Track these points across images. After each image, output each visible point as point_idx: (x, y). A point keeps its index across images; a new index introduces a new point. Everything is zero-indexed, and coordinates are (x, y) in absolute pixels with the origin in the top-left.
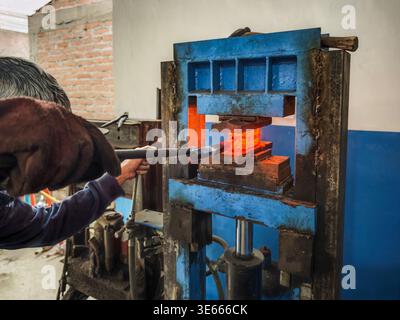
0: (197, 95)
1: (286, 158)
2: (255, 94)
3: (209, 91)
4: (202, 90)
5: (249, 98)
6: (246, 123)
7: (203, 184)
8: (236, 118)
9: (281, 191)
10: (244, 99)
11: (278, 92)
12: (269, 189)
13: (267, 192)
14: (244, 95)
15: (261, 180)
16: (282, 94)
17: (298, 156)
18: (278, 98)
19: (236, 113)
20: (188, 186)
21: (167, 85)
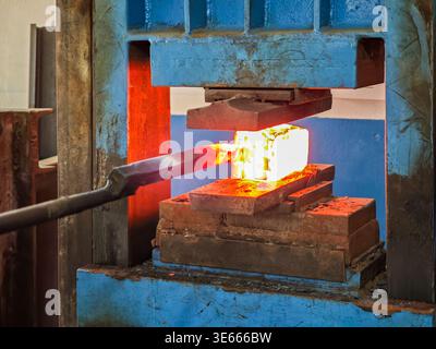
0: (151, 38)
1: (366, 201)
2: (289, 35)
3: (180, 28)
4: (162, 26)
5: (277, 44)
6: (270, 107)
7: (166, 277)
8: (246, 94)
9: (357, 279)
10: (264, 47)
11: (344, 28)
12: (327, 276)
13: (325, 286)
14: (265, 38)
15: (309, 256)
16: (354, 33)
17: (393, 179)
18: (344, 44)
19: (247, 82)
20: (127, 282)
21: (73, 14)
